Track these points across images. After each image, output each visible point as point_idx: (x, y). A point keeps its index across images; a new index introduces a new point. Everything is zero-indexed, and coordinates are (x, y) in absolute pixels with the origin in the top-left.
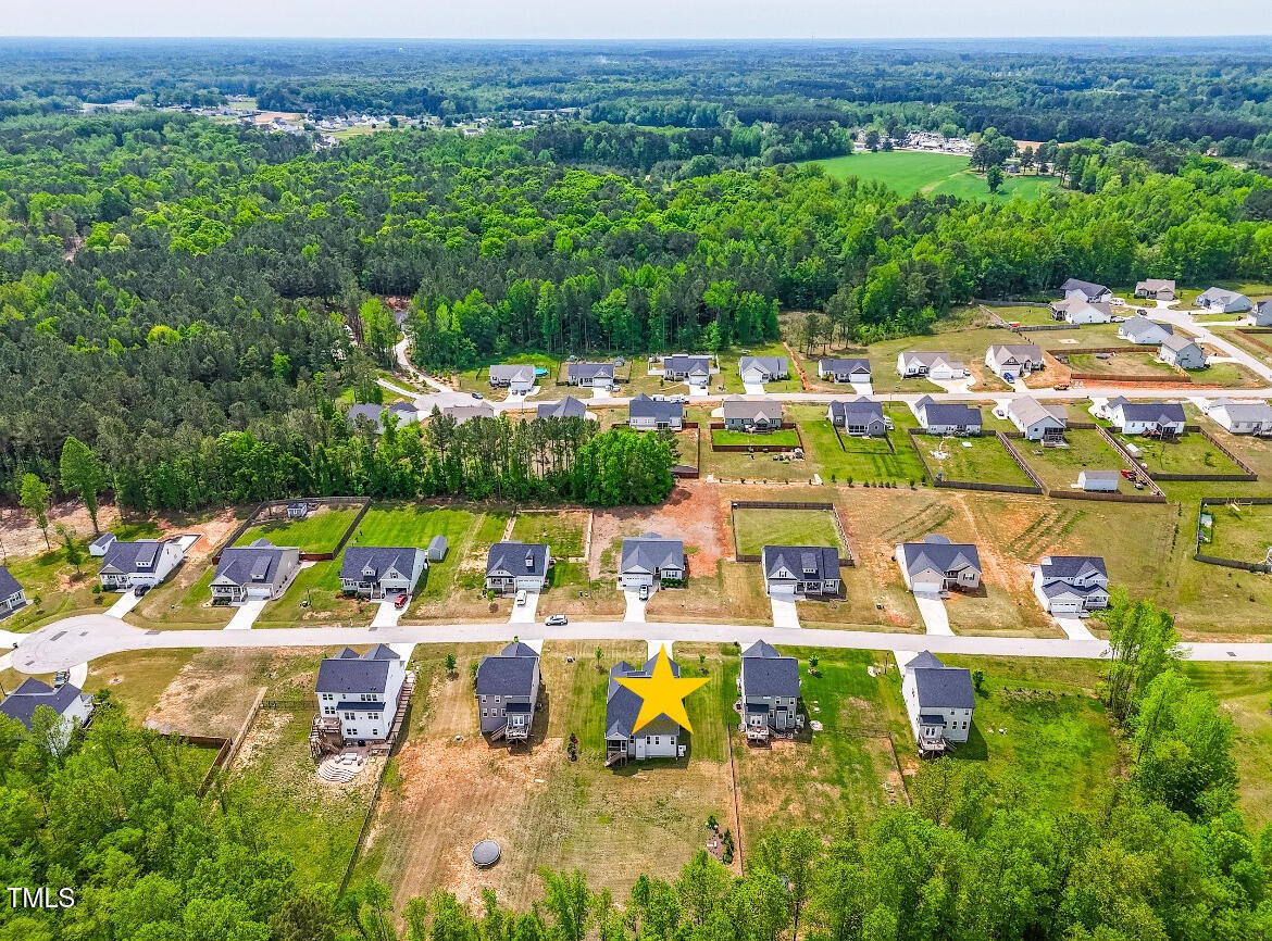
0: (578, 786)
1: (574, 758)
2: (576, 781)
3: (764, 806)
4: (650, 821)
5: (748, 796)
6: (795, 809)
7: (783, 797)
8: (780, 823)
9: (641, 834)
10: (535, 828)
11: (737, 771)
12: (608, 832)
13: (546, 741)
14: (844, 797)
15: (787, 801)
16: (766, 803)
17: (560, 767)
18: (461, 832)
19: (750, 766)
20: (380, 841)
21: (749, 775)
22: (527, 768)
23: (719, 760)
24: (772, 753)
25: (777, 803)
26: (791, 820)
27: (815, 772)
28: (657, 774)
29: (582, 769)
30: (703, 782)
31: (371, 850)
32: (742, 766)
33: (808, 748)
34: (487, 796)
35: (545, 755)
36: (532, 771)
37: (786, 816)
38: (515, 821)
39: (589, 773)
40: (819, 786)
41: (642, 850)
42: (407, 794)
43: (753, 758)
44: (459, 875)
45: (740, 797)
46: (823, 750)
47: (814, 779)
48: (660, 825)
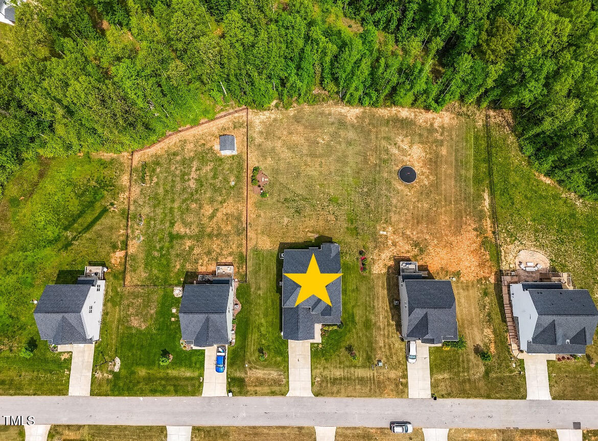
0: (356, 228)
1: (361, 253)
2: (358, 234)
3: (229, 212)
4: (305, 199)
5: (239, 219)
6: (208, 210)
7: (215, 220)
8: (220, 199)
9: (310, 188)
10: (380, 195)
11: (244, 242)
12: (332, 191)
13: (384, 271)
14: (172, 224)
15: (212, 217)
16: (227, 214)
17: (371, 245)
18: (428, 195)
19: (234, 247)
20: (480, 197)
21: (236, 238)
22: (394, 244)
23: (256, 250)
24: (217, 259)
25: (219, 215)
26: (212, 201)
27: (188, 243)
28: (300, 238)
29: (355, 244)
30: (268, 231)
31: (484, 191)
32: (240, 245)
33: (189, 267)
34: (418, 223)
35: (383, 256)
36: (390, 242)
37: (215, 204)
38: (394, 201)
39: (349, 239)
40: (188, 231)
41: (309, 177)
42: (475, 233)
43: (231, 254)
44: (421, 164)
45: (244, 219)
46: (178, 267)
47: (190, 237)
48: (298, 196)
